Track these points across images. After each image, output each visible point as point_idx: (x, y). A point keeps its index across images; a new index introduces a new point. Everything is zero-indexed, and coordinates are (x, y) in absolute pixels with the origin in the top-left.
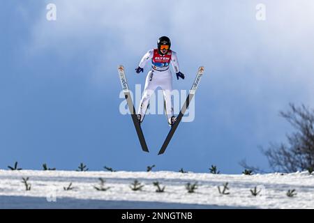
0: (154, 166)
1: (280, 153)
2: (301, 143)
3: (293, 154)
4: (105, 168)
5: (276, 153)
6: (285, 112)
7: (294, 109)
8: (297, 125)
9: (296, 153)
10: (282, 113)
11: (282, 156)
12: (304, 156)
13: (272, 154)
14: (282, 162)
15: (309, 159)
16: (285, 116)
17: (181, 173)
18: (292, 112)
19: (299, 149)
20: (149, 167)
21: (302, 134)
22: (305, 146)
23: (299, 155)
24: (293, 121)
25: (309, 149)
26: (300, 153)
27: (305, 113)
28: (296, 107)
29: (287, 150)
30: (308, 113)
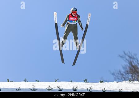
0: (58, 79)
1: (119, 74)
2: (128, 69)
3: (124, 74)
4: (36, 80)
5: (117, 74)
6: (121, 55)
7: (125, 53)
8: (127, 61)
9: (126, 74)
10: (120, 56)
11: (120, 75)
12: (130, 75)
13: (115, 74)
14: (120, 78)
15: (132, 76)
16: (121, 57)
17: (71, 82)
18: (124, 55)
19: (127, 72)
20: (56, 80)
21: (129, 65)
22: (130, 71)
23: (127, 75)
24: (125, 59)
25: (132, 71)
26: (128, 74)
27: (130, 55)
28: (126, 53)
29: (122, 73)
30: (132, 55)
